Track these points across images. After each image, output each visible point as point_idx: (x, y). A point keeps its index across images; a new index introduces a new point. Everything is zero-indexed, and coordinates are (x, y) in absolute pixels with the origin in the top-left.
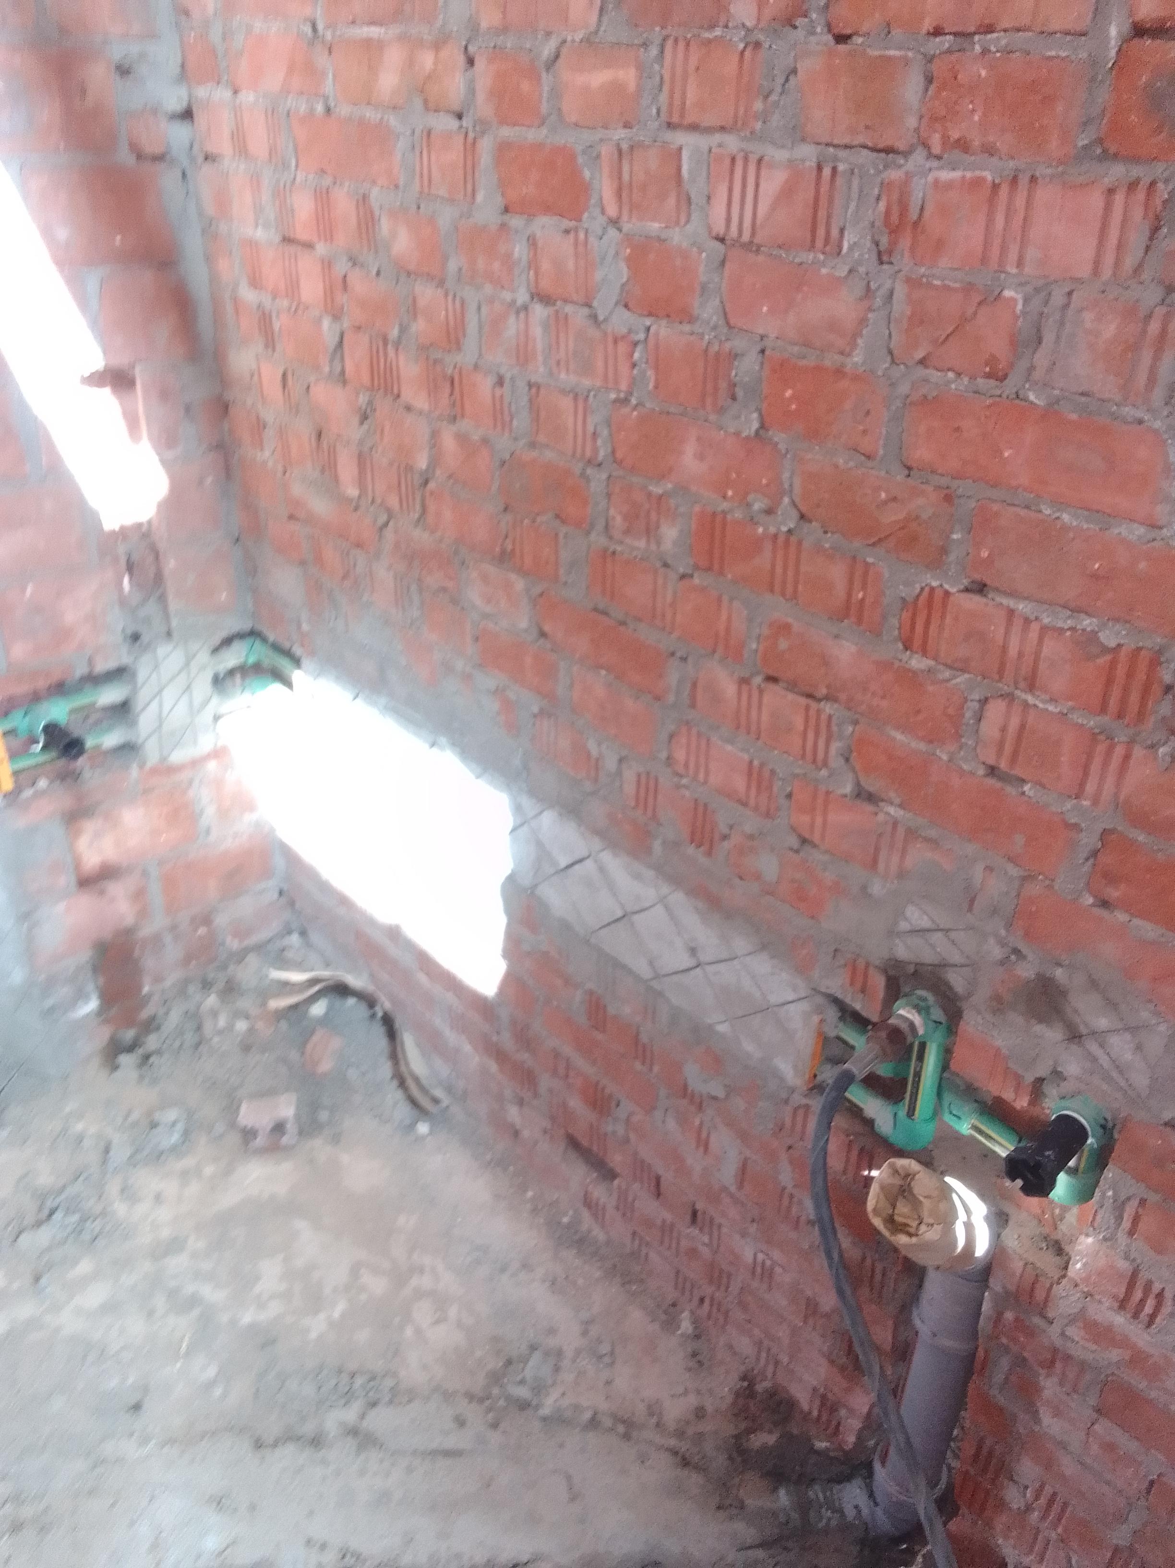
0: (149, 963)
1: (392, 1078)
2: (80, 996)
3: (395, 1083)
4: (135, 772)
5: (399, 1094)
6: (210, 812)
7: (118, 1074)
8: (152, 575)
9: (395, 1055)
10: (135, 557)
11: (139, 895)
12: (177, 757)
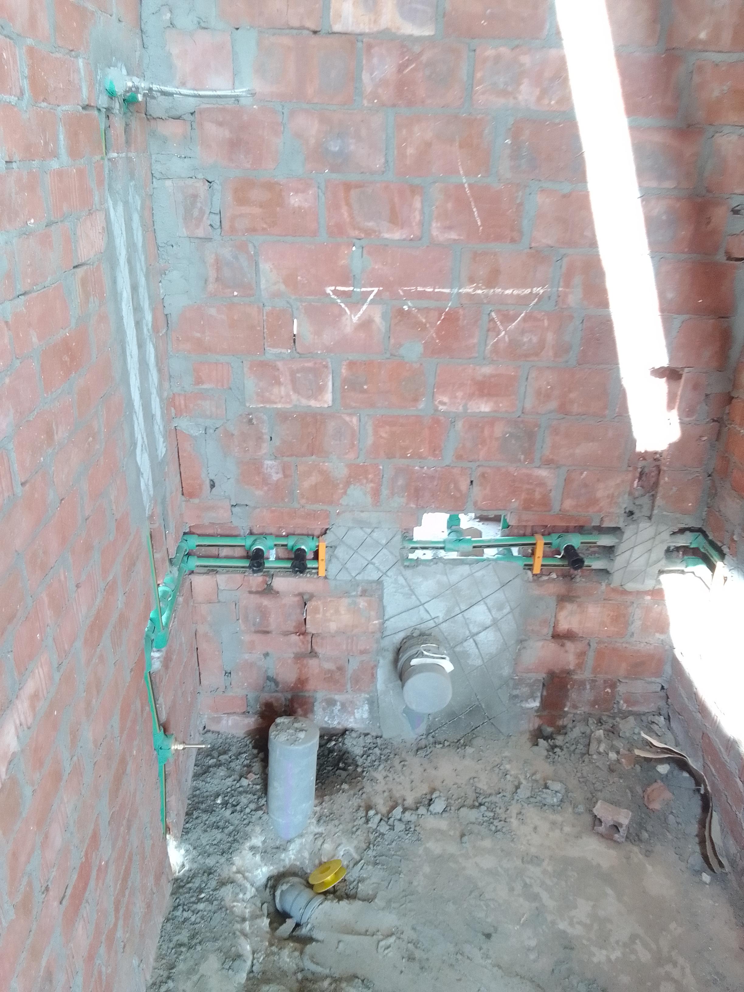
0: (573, 695)
1: (697, 836)
2: (532, 696)
3: (697, 840)
4: (603, 587)
5: (698, 848)
6: (638, 624)
7: (536, 748)
8: (652, 483)
9: (704, 823)
10: (646, 470)
11: (582, 655)
12: (630, 586)
